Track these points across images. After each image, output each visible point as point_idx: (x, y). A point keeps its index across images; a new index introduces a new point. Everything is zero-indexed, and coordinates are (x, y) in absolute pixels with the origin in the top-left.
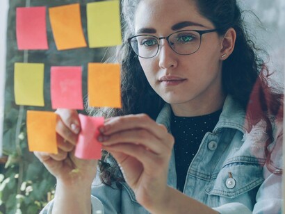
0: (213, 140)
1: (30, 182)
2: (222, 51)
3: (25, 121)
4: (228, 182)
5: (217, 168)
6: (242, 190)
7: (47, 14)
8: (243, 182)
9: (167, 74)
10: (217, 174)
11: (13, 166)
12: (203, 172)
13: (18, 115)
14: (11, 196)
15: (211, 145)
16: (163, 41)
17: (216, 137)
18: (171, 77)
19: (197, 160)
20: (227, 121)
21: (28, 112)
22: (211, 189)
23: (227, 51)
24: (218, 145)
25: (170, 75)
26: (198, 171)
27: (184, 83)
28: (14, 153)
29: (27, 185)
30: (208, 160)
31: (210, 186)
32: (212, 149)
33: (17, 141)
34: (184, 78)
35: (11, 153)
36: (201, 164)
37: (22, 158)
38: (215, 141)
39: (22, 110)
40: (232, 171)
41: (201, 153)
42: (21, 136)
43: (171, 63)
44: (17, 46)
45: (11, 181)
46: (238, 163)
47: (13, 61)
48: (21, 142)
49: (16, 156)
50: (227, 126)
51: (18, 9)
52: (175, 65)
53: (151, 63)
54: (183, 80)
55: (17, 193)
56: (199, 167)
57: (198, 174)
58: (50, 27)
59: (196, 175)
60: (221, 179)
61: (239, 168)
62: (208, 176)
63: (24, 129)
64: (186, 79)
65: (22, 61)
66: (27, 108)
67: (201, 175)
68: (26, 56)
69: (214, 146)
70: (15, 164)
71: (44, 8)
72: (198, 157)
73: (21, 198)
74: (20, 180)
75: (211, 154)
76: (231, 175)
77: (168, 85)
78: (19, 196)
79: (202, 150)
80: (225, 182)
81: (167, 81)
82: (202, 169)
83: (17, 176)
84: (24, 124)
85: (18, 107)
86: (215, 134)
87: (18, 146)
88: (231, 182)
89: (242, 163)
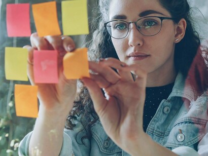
0: (167, 106)
1: (17, 140)
2: (176, 36)
3: (13, 92)
4: (179, 137)
5: (169, 128)
6: (189, 143)
7: (31, 9)
8: (190, 136)
9: (135, 51)
10: (169, 132)
11: (4, 128)
12: (159, 130)
13: (9, 87)
14: (3, 151)
15: (165, 110)
16: (132, 25)
17: (169, 104)
18: (138, 53)
19: (154, 121)
20: (179, 91)
21: (16, 85)
22: (164, 143)
23: (179, 36)
24: (171, 110)
25: (137, 51)
26: (155, 129)
27: (148, 58)
28: (5, 117)
29: (16, 142)
30: (162, 121)
31: (163, 140)
32: (166, 113)
33: (8, 108)
34: (148, 54)
35: (3, 118)
36: (157, 123)
37: (11, 121)
38: (169, 106)
39: (11, 84)
40: (181, 129)
41: (158, 116)
42: (10, 104)
43: (138, 42)
44: (7, 34)
45: (3, 139)
46: (186, 122)
47: (4, 45)
48: (11, 108)
49: (7, 119)
50: (179, 95)
51: (7, 5)
52: (141, 44)
53: (122, 42)
54: (147, 56)
55: (7, 149)
56: (156, 126)
57: (155, 131)
58: (33, 20)
59: (153, 132)
60: (173, 135)
61: (187, 126)
62: (162, 133)
63: (12, 98)
64: (149, 55)
65: (12, 45)
66: (15, 82)
67: (157, 132)
68: (15, 41)
69: (168, 110)
70: (5, 126)
71: (28, 5)
72: (155, 119)
73: (11, 152)
74: (10, 138)
75: (165, 117)
76: (181, 131)
77: (135, 60)
78: (8, 151)
79: (159, 113)
80: (176, 137)
81: (135, 56)
82: (158, 127)
83: (7, 135)
84: (12, 94)
85: (9, 82)
86: (169, 101)
87: (8, 112)
88: (181, 137)
89: (190, 122)
